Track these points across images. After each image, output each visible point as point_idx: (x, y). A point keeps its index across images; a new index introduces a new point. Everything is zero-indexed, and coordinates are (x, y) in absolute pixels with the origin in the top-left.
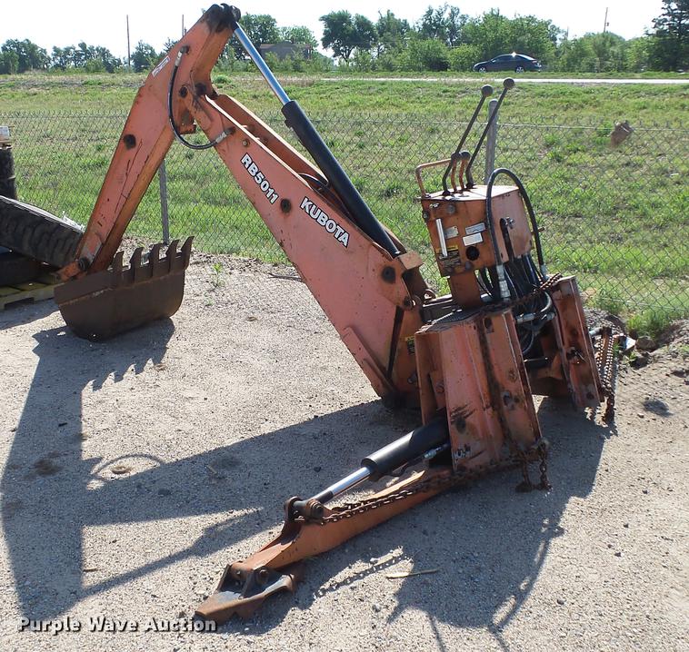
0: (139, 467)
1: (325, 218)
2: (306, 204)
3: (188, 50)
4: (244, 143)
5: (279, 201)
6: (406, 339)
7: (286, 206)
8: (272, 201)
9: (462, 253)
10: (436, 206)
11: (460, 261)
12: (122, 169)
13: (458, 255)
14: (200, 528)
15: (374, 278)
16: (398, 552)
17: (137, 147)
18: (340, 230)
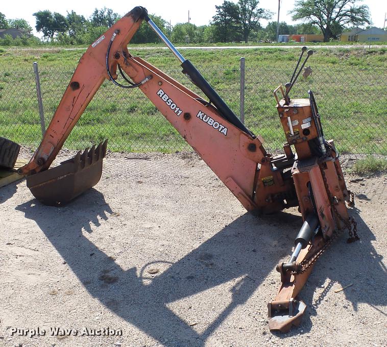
0: (162, 268)
1: (213, 121)
2: (200, 114)
3: (119, 32)
4: (160, 83)
5: (183, 114)
6: (262, 179)
7: (187, 116)
8: (178, 115)
9: (301, 133)
10: (287, 110)
11: (299, 137)
12: (69, 102)
13: (299, 134)
14: (227, 291)
15: (244, 150)
16: (328, 281)
17: (80, 90)
18: (222, 127)
